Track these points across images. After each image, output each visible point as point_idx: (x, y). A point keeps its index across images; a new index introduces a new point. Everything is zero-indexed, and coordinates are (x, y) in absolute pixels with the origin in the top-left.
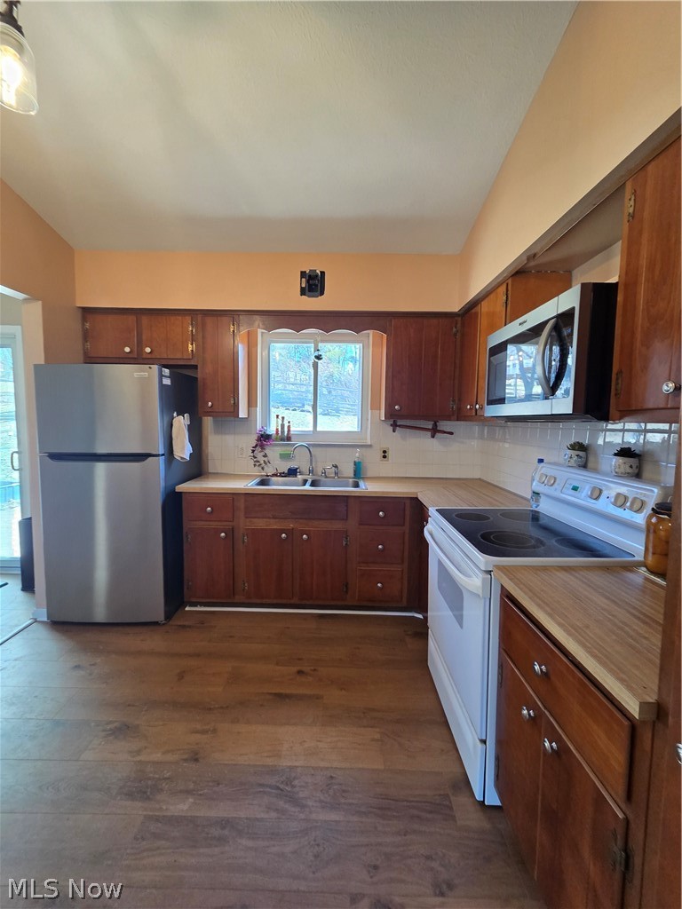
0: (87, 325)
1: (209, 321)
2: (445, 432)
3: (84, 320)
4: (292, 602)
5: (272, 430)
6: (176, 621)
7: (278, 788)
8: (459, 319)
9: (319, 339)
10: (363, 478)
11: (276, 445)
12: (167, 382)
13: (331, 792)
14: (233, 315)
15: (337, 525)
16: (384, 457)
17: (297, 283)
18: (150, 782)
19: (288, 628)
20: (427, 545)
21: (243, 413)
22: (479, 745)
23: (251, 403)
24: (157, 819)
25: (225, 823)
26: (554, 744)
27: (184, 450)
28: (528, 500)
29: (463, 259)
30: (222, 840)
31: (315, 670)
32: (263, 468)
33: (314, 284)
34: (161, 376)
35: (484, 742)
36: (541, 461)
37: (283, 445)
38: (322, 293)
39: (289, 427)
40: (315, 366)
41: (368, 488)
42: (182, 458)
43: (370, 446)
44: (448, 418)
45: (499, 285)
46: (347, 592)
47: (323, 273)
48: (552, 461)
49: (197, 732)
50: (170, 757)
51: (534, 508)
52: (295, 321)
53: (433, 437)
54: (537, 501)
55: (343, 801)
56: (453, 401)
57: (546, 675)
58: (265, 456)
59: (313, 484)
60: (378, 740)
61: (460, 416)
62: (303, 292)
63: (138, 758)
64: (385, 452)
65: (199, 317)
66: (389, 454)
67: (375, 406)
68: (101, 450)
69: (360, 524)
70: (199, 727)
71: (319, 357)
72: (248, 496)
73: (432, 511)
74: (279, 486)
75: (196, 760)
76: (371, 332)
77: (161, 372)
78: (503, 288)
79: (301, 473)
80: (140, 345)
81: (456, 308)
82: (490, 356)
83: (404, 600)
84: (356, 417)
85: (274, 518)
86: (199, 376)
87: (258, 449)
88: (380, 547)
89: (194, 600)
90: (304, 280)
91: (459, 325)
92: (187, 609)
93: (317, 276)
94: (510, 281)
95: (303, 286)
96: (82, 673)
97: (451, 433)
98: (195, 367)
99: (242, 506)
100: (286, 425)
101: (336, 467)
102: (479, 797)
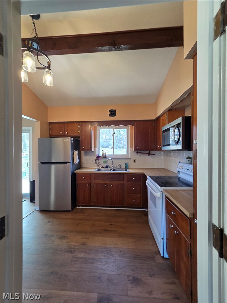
0: (50, 127)
1: (83, 124)
2: (152, 154)
3: (50, 125)
4: (108, 205)
5: (101, 154)
6: (74, 211)
7: (107, 252)
8: (155, 121)
9: (114, 128)
10: (128, 168)
11: (102, 159)
12: (72, 142)
13: (121, 253)
14: (90, 122)
15: (121, 182)
16: (134, 162)
17: (108, 113)
18: (73, 250)
19: (107, 213)
20: (147, 187)
21: (93, 150)
22: (162, 240)
23: (95, 147)
24: (76, 258)
25: (93, 259)
26: (177, 232)
27: (77, 161)
28: (177, 174)
29: (155, 105)
30: (93, 263)
31: (115, 224)
32: (98, 166)
33: (113, 113)
34: (71, 140)
35: (163, 239)
36: (180, 162)
37: (104, 159)
38: (115, 116)
39: (106, 154)
40: (113, 136)
41: (130, 171)
42: (76, 163)
43: (130, 159)
44: (153, 150)
45: (165, 113)
46: (124, 202)
47: (115, 110)
48: (183, 162)
49: (83, 238)
50: (77, 244)
51: (178, 176)
52: (108, 123)
53: (149, 156)
54: (179, 174)
55: (125, 255)
56: (154, 145)
57: (174, 215)
58: (99, 162)
59: (113, 170)
60: (134, 242)
61: (157, 149)
62: (110, 115)
63: (69, 244)
64: (134, 160)
65: (81, 123)
66: (136, 161)
67: (131, 147)
68: (53, 161)
69: (127, 182)
70: (84, 237)
71: (114, 133)
72: (95, 174)
73: (148, 177)
74: (103, 171)
75: (84, 245)
76: (129, 126)
77: (71, 139)
78: (166, 114)
79: (110, 167)
80: (65, 132)
81: (154, 119)
82: (163, 133)
83: (142, 205)
84: (126, 150)
85: (102, 180)
86: (81, 139)
87: (97, 160)
88: (134, 188)
89: (79, 204)
90: (110, 112)
91: (155, 123)
92: (77, 207)
93: (114, 111)
94: (167, 112)
95: (110, 114)
96: (50, 223)
97: (155, 155)
98: (80, 137)
99: (93, 177)
100: (105, 153)
101: (120, 165)
102: (162, 255)
